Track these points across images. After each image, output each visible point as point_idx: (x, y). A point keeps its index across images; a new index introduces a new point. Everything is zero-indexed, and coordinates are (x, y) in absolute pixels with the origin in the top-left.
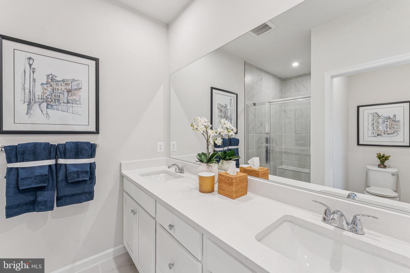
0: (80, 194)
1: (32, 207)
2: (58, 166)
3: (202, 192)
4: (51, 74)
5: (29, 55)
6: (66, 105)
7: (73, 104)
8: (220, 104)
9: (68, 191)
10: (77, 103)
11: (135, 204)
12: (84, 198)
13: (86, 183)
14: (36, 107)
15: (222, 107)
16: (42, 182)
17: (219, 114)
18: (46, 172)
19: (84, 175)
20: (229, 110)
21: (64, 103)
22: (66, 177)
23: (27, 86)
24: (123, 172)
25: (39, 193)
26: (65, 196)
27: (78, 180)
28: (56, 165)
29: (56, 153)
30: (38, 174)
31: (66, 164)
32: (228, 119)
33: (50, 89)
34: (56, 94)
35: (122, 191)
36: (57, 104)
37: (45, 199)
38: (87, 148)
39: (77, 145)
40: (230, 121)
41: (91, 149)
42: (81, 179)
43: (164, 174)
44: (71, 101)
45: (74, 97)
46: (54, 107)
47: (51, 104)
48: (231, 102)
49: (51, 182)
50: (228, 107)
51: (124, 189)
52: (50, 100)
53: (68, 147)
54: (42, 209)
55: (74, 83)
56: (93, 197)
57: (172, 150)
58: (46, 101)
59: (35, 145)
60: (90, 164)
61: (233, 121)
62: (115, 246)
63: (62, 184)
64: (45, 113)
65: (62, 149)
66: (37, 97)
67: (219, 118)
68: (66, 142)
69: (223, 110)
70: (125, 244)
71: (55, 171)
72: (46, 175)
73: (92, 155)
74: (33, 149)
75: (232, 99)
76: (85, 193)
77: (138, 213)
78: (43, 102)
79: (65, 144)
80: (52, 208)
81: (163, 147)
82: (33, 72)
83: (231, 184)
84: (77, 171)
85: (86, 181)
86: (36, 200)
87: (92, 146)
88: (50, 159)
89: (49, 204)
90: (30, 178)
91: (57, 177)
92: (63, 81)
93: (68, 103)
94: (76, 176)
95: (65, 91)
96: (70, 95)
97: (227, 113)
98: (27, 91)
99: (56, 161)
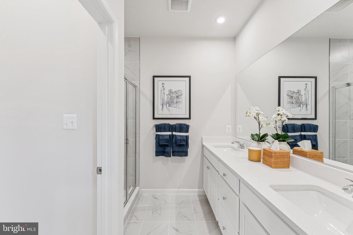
0: (182, 152)
1: (163, 154)
2: (173, 135)
3: (250, 161)
4: (170, 89)
5: (163, 82)
6: (176, 104)
7: (179, 103)
8: (290, 91)
9: (177, 149)
10: (181, 102)
11: (209, 163)
12: (183, 154)
13: (184, 146)
14: (165, 106)
15: (293, 94)
16: (167, 142)
17: (288, 101)
18: (168, 138)
19: (183, 142)
20: (304, 95)
21: (175, 103)
22: (176, 142)
23: (162, 97)
24: (204, 143)
25: (166, 147)
26: (175, 151)
27: (181, 144)
28: (172, 135)
29: (172, 130)
30: (165, 138)
31: (176, 135)
32: (302, 105)
33: (170, 97)
34: (172, 99)
35: (203, 155)
36: (173, 104)
37: (168, 151)
38: (185, 127)
39: (180, 125)
40: (305, 106)
41: (187, 128)
42: (182, 144)
43: (230, 148)
44: (178, 102)
45: (179, 100)
46: (171, 106)
47: (170, 104)
48: (306, 87)
49: (170, 143)
50: (302, 93)
51: (204, 154)
52: (170, 102)
53: (177, 126)
54: (167, 155)
55: (179, 92)
56: (187, 155)
57: (238, 131)
58: (168, 103)
59: (165, 124)
60: (186, 136)
61: (309, 107)
62: (199, 188)
63: (174, 145)
64: (168, 109)
65: (174, 127)
66: (165, 102)
67: (290, 104)
68: (176, 124)
69: (294, 96)
70: (205, 190)
71: (171, 138)
72: (168, 139)
73: (187, 131)
74: (164, 126)
75: (309, 84)
76: (184, 152)
77: (210, 169)
78: (167, 104)
79: (175, 125)
80: (170, 156)
81: (230, 130)
82: (164, 90)
83: (271, 157)
84: (181, 139)
85: (184, 145)
86: (165, 150)
87: (187, 126)
88: (169, 131)
89: (169, 154)
90: (163, 140)
91: (172, 141)
92: (175, 92)
93: (177, 103)
94: (180, 141)
95: (176, 97)
96: (177, 99)
97: (300, 99)
98: (162, 99)
99: (172, 133)
